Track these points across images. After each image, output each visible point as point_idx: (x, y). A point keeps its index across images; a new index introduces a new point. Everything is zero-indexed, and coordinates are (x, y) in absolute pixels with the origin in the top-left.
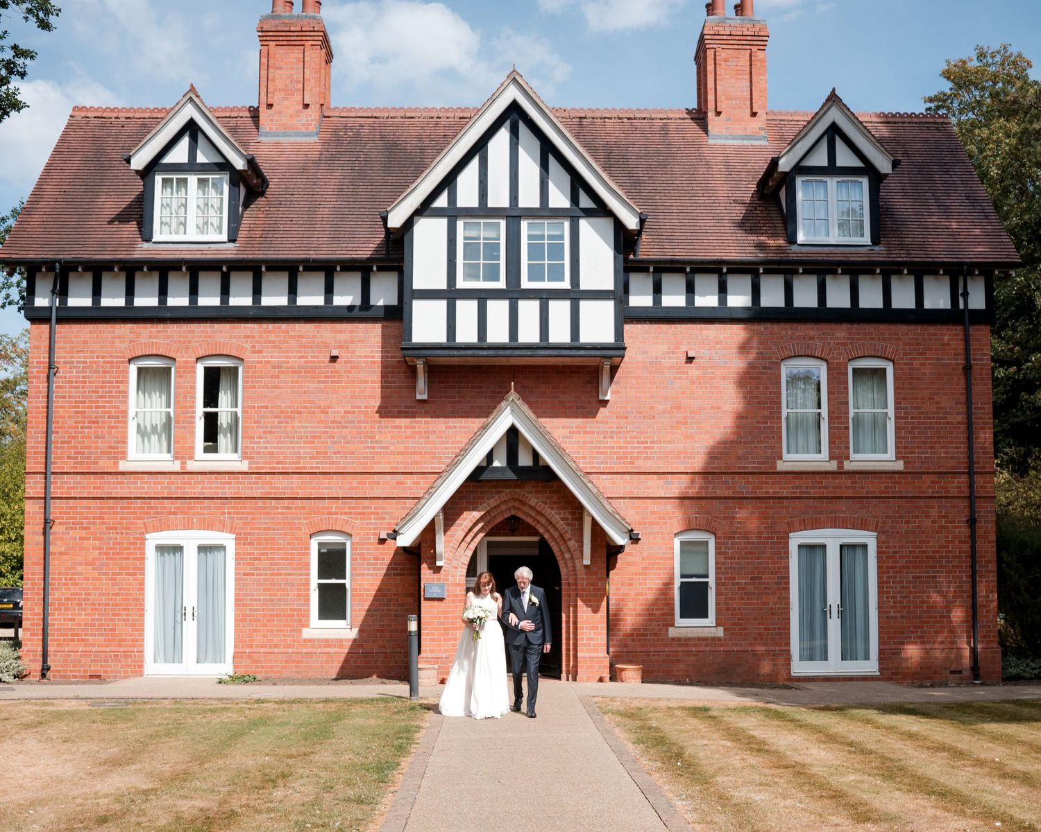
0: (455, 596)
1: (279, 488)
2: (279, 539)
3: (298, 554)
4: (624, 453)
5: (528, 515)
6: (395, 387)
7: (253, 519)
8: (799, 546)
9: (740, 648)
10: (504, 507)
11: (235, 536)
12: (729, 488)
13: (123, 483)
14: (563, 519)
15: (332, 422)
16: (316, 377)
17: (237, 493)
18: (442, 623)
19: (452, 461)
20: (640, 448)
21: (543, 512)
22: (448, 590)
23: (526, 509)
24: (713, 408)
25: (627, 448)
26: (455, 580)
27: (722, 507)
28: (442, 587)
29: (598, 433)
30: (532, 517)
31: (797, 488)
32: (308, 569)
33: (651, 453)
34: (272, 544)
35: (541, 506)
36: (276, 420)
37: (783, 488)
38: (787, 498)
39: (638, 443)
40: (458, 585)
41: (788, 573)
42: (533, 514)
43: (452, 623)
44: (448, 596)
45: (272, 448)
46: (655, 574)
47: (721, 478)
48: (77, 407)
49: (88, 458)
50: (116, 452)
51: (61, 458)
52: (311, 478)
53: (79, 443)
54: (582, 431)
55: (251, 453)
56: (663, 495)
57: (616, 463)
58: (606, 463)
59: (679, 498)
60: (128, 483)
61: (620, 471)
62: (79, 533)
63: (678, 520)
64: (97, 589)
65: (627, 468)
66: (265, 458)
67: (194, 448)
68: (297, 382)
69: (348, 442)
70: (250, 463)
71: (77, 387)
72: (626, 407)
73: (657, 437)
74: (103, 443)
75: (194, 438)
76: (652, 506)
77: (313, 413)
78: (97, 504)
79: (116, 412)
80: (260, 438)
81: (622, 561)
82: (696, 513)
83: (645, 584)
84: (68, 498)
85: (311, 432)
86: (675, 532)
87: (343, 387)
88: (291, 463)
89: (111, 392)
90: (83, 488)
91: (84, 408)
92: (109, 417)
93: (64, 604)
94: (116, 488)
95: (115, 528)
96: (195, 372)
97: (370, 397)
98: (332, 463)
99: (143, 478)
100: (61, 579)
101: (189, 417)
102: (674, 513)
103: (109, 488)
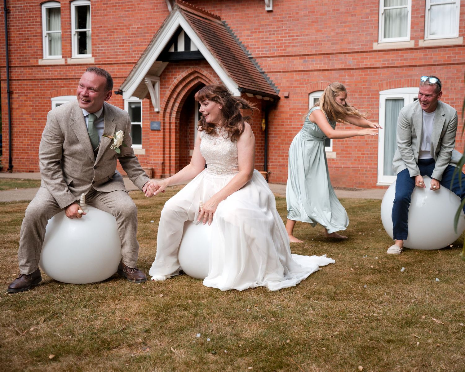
4: (281, 43)
6: (162, 11)
8: (387, 100)
9: (345, 166)
12: (342, 63)
13: (40, 71)
15: (132, 34)
20: (289, 40)
24: (334, 10)
25: (282, 40)
27: (338, 76)
29: (266, 32)
31: (386, 61)
33: (296, 42)
36: (106, 34)
37: (377, 61)
38: (379, 68)
39: (289, 36)
41: (378, 117)
45: (104, 50)
46: (297, 118)
47: (338, 56)
48: (20, 31)
49: (26, 58)
50: (37, 55)
51: (14, 59)
52: (123, 66)
53: (21, 50)
54: (257, 31)
55: (96, 53)
56: (302, 69)
57: (276, 50)
58: (270, 50)
59: (311, 71)
60: (43, 71)
61: (278, 55)
62: (23, 98)
63: (311, 85)
64: (32, 127)
65: (282, 53)
66: (102, 56)
67: (71, 51)
68: (115, 12)
69: (139, 45)
70: (95, 59)
71: (19, 20)
72: (282, 14)
73: (300, 33)
74: (31, 50)
75: (71, 46)
76: (296, 76)
77: (123, 29)
78: (31, 82)
79: (36, 33)
80: (99, 44)
81: (278, 111)
82: (322, 80)
83: (291, 125)
84: (18, 80)
85: (122, 40)
86: (309, 92)
87: (136, 13)
88: (113, 58)
89: (33, 22)
90: (24, 74)
91: (22, 31)
92: (33, 36)
93: (18, 135)
94: (38, 74)
95: (38, 95)
96: (70, 9)
97: (149, 18)
98: (132, 57)
99: (49, 68)
100: (17, 122)
101: (68, 35)
102: (308, 80)
103: (35, 74)
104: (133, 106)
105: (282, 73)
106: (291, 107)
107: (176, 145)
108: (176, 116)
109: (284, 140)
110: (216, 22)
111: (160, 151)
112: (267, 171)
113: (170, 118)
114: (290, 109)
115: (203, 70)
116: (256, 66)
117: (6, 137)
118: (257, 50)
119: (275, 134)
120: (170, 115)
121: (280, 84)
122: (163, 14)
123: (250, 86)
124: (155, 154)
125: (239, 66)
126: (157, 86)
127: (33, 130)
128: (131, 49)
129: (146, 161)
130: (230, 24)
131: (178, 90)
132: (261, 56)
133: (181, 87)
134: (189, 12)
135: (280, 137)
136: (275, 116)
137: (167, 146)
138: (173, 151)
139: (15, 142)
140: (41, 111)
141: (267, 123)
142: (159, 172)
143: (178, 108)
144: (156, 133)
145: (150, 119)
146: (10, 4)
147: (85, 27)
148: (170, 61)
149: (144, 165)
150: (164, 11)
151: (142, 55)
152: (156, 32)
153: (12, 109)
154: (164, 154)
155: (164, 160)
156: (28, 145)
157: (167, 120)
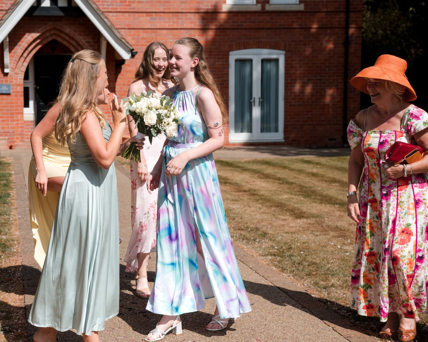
0: (17, 92)
5: (64, 39)
8: (236, 60)
10: (48, 34)
12: (191, 23)
14: (87, 42)
18: (9, 110)
19: (15, 2)
21: (74, 37)
22: (13, 89)
23: (63, 35)
26: (17, 82)
28: (9, 86)
30: (66, 40)
31: (235, 22)
35: (72, 34)
37: (226, 22)
38: (228, 29)
40: (19, 85)
41: (228, 77)
42: (68, 38)
43: (16, 110)
44: (13, 92)
47: (187, 16)
56: (149, 27)
57: (119, 5)
58: (113, 5)
61: (122, 10)
65: (126, 9)
76: (142, 34)
82: (171, 39)
105: (126, 30)
144: (5, 97)
157: (15, 82)
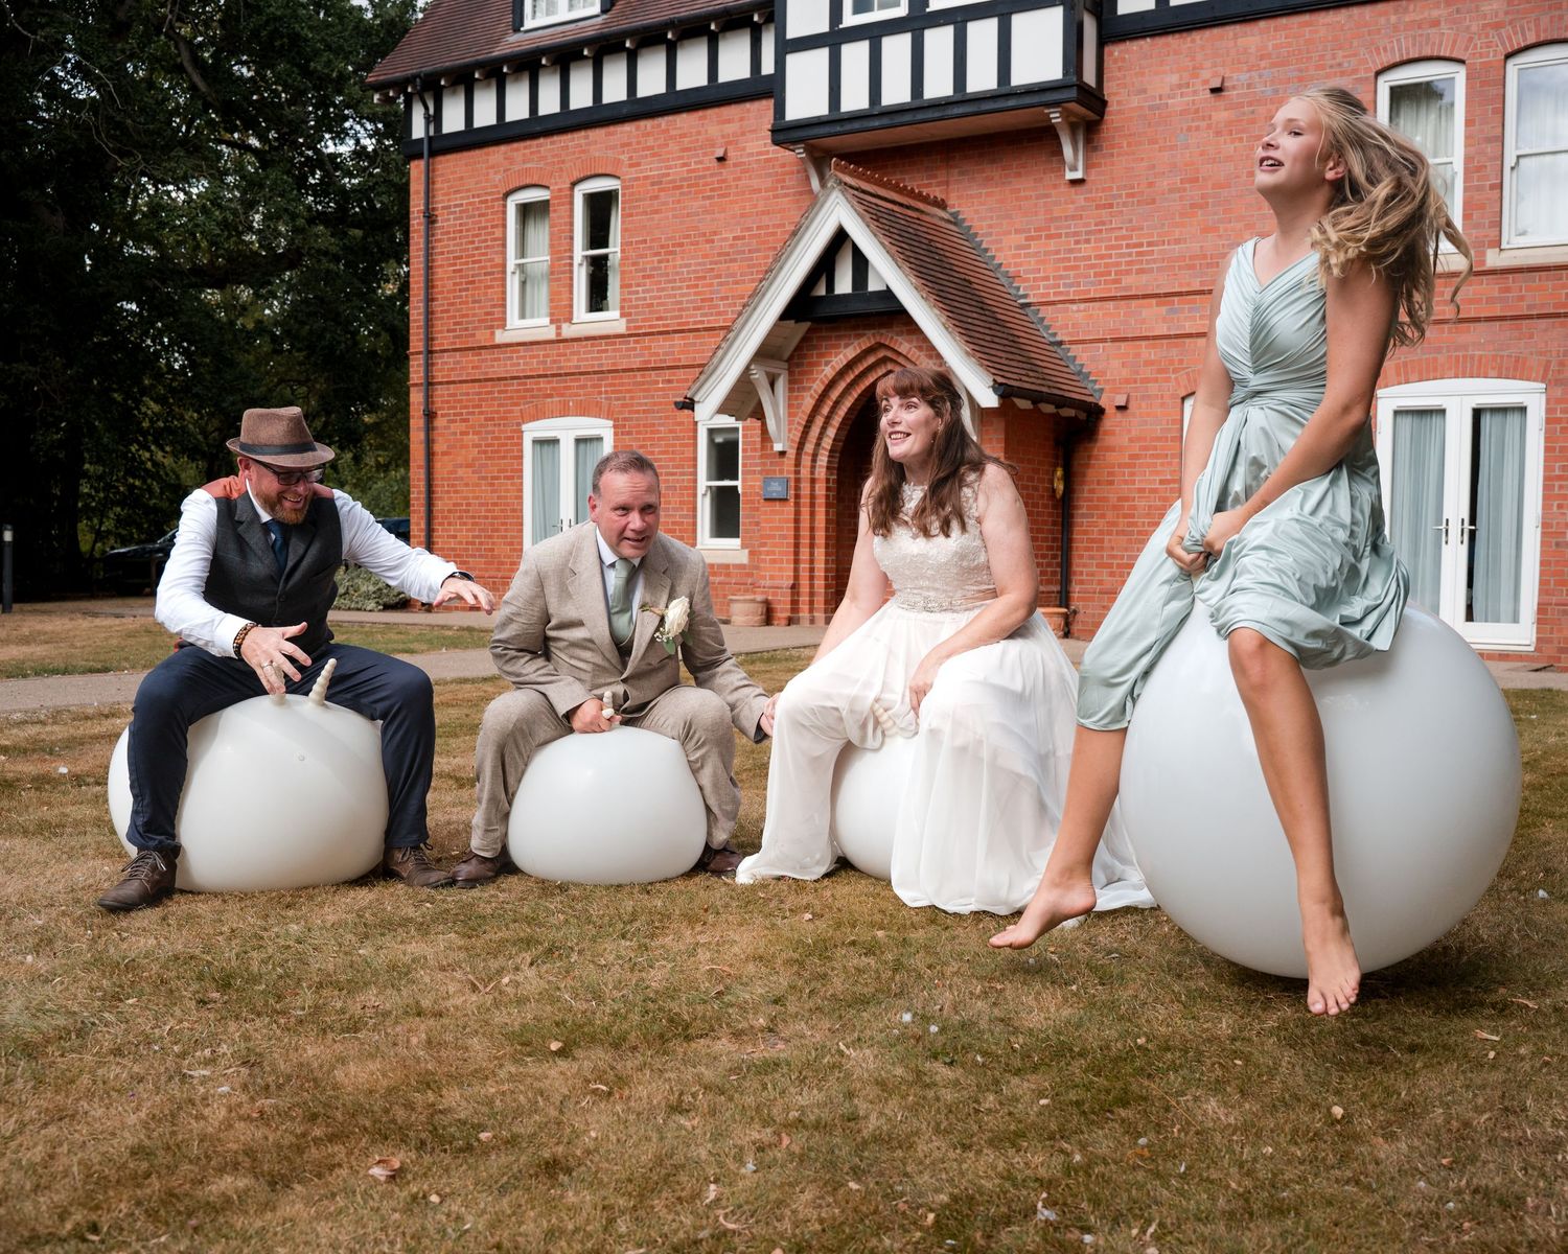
1: (657, 354)
2: (659, 425)
3: (681, 445)
4: (1106, 265)
6: (796, 193)
7: (632, 398)
8: (1397, 413)
11: (611, 423)
13: (499, 359)
15: (720, 254)
16: (701, 192)
17: (614, 364)
20: (1130, 254)
25: (1110, 256)
29: (1067, 235)
32: (695, 466)
33: (1148, 262)
34: (652, 432)
36: (656, 259)
39: (1128, 246)
45: (651, 298)
46: (1149, 465)
48: (455, 264)
49: (466, 329)
50: (492, 320)
51: (441, 332)
52: (695, 337)
53: (458, 310)
54: (1043, 234)
55: (629, 307)
56: (1165, 332)
57: (1093, 283)
58: (1079, 284)
59: (1190, 335)
60: (504, 359)
61: (1098, 295)
62: (458, 427)
63: (1188, 374)
64: (477, 498)
65: (1110, 290)
66: (644, 313)
67: (571, 306)
68: (679, 202)
69: (736, 283)
70: (628, 321)
71: (455, 239)
72: (1111, 189)
73: (1159, 235)
74: (479, 308)
75: (571, 292)
76: (1147, 352)
77: (697, 243)
78: (476, 388)
79: (492, 267)
80: (638, 285)
81: (1098, 444)
83: (1133, 482)
84: (448, 383)
85: (695, 271)
86: (1183, 394)
87: (731, 202)
88: (672, 318)
89: (486, 241)
90: (462, 368)
91: (461, 264)
92: (485, 274)
93: (446, 517)
94: (493, 366)
95: (493, 419)
96: (571, 203)
97: (763, 213)
98: (719, 314)
99: (519, 351)
100: (443, 486)
101: (565, 265)
102: (1181, 362)
103: (487, 367)
104: (719, 439)
105: (1109, 344)
106: (1133, 434)
107: (827, 537)
108: (829, 462)
109: (1114, 524)
110: (933, 216)
111: (786, 553)
112: (1067, 607)
113: (813, 467)
114: (1131, 440)
115: (900, 339)
116: (1039, 326)
117: (418, 524)
118: (1042, 284)
119: (1089, 508)
120: (814, 460)
121: (1103, 373)
122: (798, 201)
123: (1024, 378)
124: (774, 561)
125: (993, 327)
126: (781, 384)
127: (481, 505)
128: (718, 292)
129: (750, 581)
130: (972, 220)
131: (835, 394)
132: (1052, 298)
133: (842, 386)
134: (864, 192)
135: (1103, 516)
136: (1089, 457)
137: (805, 541)
138: (820, 553)
139: (439, 537)
140: (499, 458)
141: (1068, 478)
142: (782, 611)
143: (834, 440)
144: (777, 506)
145: (761, 472)
146: (436, 202)
147: (607, 247)
148: (814, 320)
149: (746, 591)
150: (801, 193)
151: (744, 306)
152: (779, 245)
153: (433, 454)
154: (797, 561)
155: (796, 577)
156: (467, 543)
157: (805, 472)
